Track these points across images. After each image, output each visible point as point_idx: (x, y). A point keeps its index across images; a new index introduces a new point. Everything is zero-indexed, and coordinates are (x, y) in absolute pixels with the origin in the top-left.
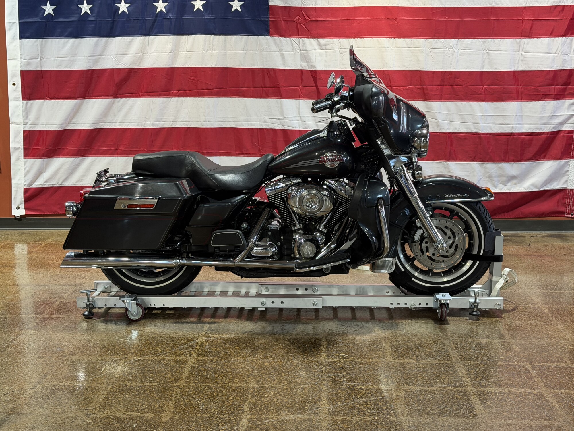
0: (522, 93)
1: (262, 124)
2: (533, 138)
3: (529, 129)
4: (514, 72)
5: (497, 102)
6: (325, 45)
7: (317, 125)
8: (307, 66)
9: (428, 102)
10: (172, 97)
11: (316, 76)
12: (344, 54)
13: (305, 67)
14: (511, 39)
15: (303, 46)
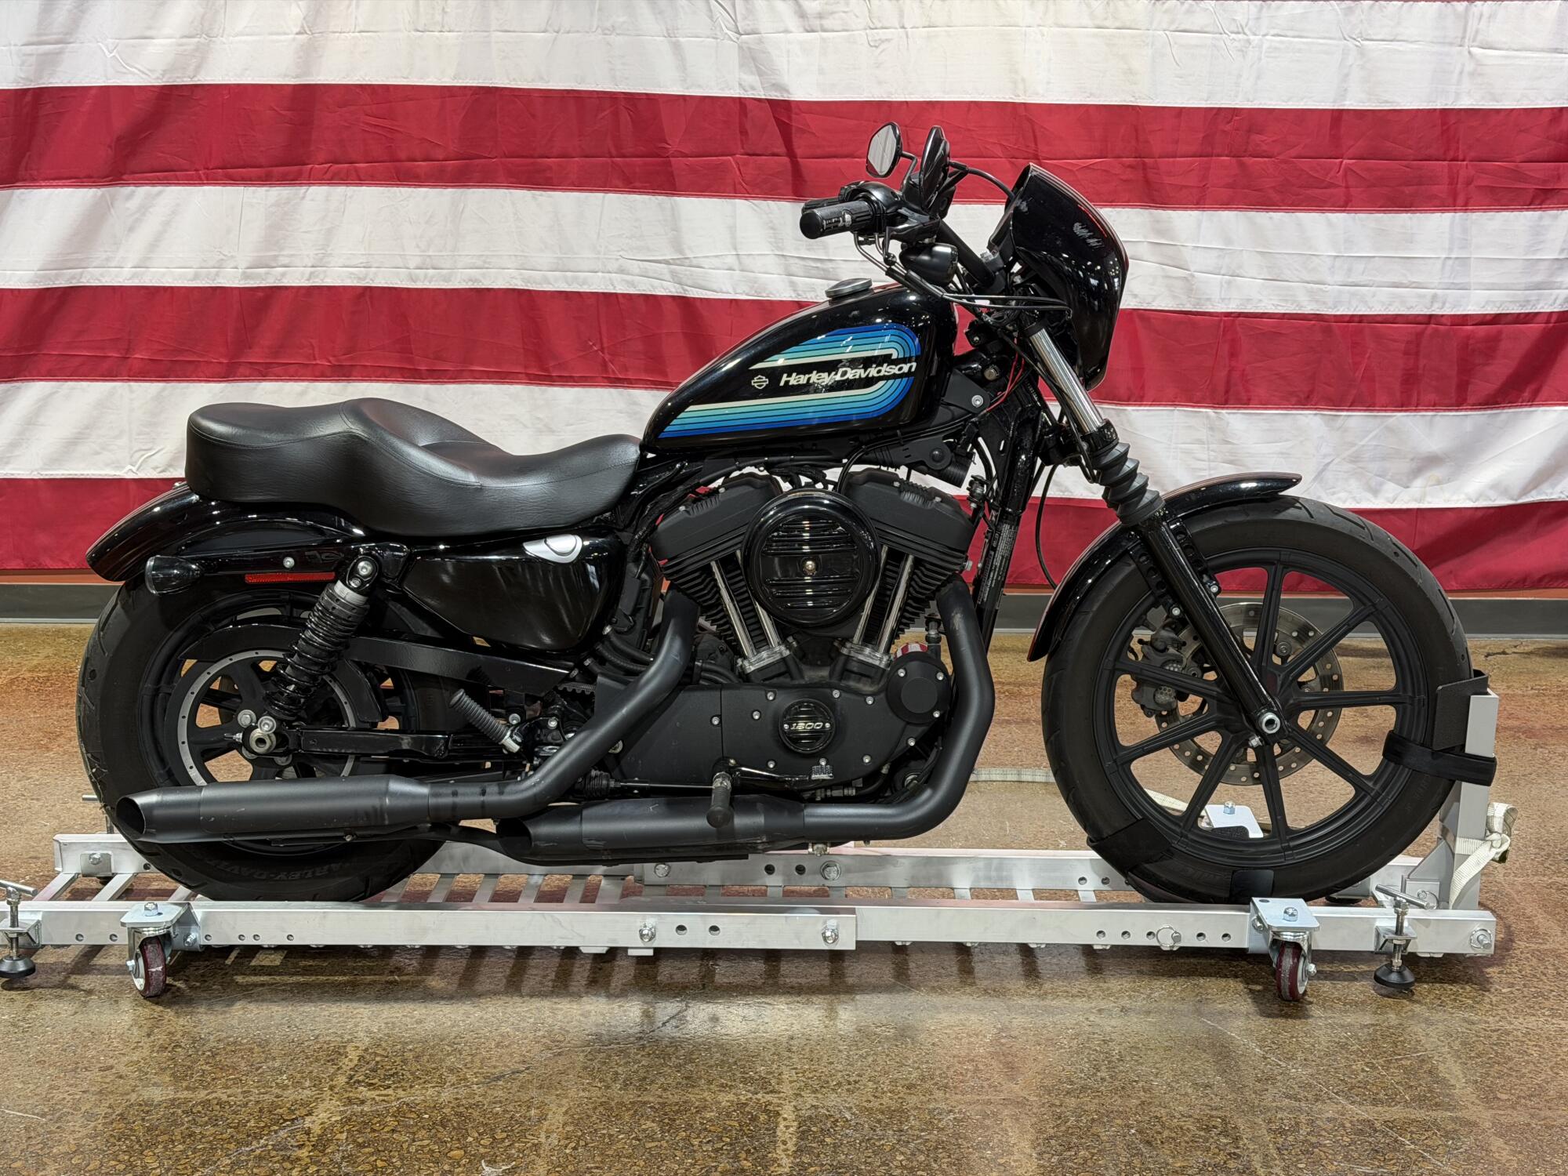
0: (1468, 183)
1: (610, 279)
2: (1500, 332)
3: (1487, 303)
4: (1444, 112)
5: (1384, 212)
6: (821, 16)
7: (793, 284)
8: (759, 84)
9: (1160, 211)
10: (310, 184)
11: (790, 118)
12: (882, 47)
13: (753, 88)
14: (1438, 3)
15: (745, 18)
